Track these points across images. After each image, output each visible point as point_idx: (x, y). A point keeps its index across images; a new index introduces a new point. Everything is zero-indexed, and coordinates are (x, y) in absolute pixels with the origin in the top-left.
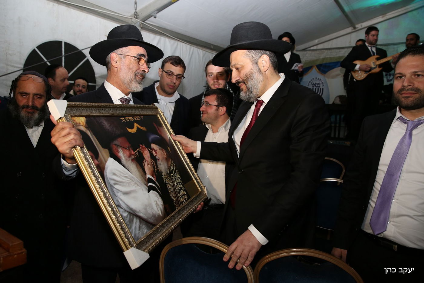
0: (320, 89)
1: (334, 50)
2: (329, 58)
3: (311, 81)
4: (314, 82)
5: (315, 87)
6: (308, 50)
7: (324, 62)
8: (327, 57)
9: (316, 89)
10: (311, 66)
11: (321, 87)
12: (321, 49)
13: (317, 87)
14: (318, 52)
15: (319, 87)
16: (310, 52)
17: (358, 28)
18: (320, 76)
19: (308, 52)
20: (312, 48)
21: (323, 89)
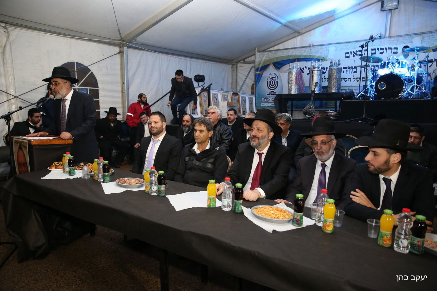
0: (276, 81)
1: (285, 50)
2: (282, 57)
3: (269, 76)
4: (272, 76)
5: (272, 80)
6: (266, 51)
7: (279, 60)
8: (280, 56)
9: (273, 82)
10: (269, 63)
11: (277, 80)
12: (276, 50)
13: (273, 80)
14: (273, 52)
15: (275, 80)
16: (268, 53)
17: (301, 32)
18: (275, 71)
19: (266, 53)
20: (270, 49)
21: (278, 81)
